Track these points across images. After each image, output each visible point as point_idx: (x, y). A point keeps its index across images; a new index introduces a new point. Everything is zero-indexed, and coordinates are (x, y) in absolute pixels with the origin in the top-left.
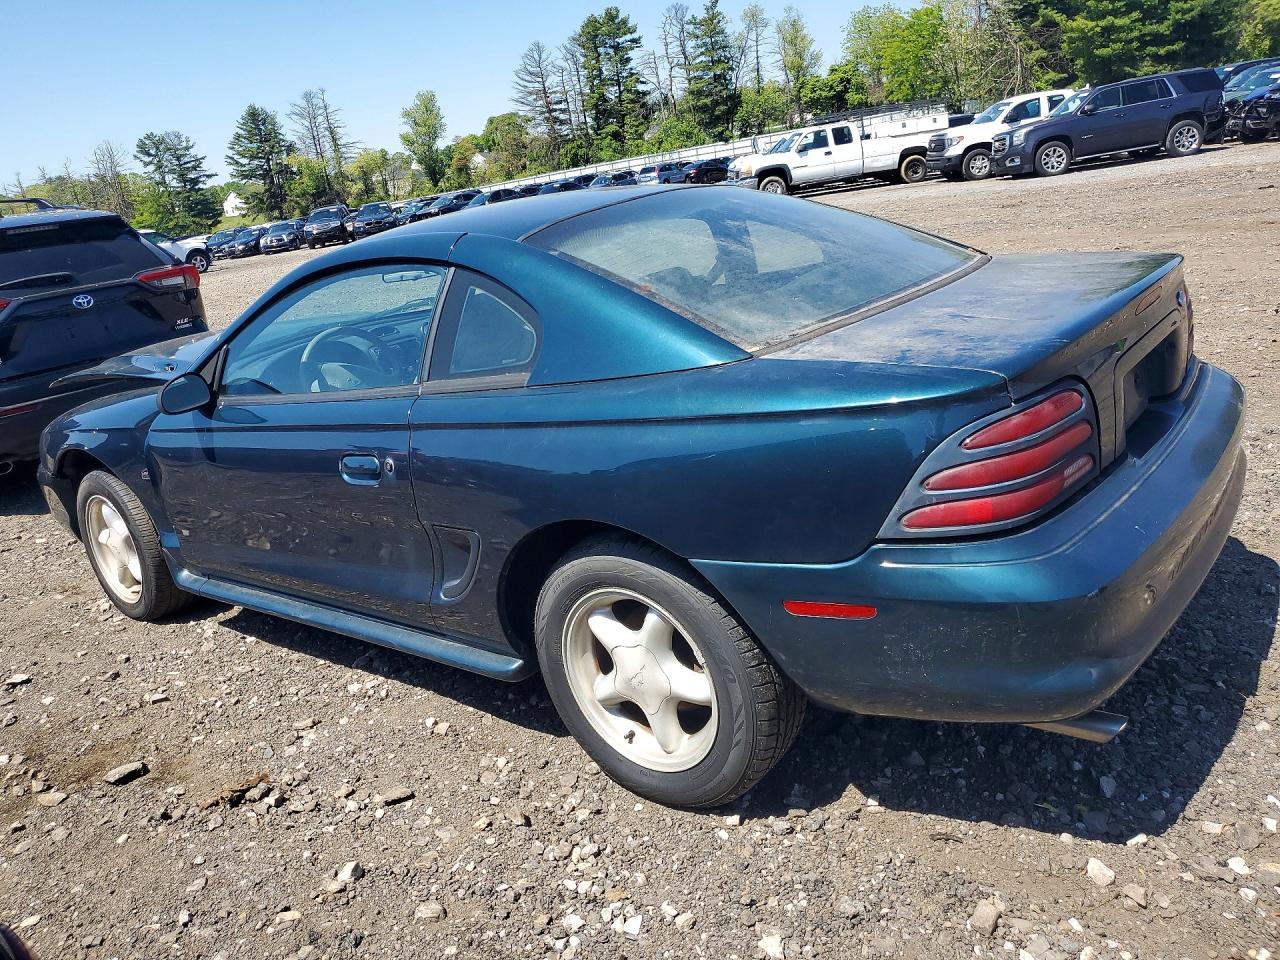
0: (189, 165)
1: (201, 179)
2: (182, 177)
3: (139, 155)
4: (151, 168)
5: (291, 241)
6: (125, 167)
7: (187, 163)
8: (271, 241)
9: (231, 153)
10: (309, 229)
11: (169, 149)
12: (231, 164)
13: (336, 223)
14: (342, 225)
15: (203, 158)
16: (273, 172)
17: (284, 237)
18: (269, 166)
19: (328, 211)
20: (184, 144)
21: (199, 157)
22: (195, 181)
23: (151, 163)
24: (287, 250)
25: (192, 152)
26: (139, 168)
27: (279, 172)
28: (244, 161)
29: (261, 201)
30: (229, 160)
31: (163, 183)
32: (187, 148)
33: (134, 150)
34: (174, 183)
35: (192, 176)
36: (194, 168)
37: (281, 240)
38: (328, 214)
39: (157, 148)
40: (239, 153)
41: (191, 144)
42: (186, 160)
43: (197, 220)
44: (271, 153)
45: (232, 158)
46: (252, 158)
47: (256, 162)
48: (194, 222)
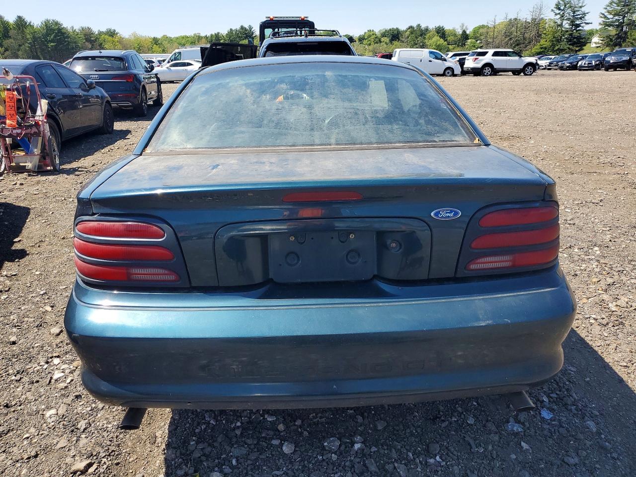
0: (579, 16)
1: (582, 25)
2: (573, 23)
3: (554, 9)
4: (558, 16)
5: (596, 65)
6: (546, 15)
7: (579, 15)
8: (585, 64)
9: (604, 11)
10: (609, 60)
11: (571, 7)
12: (602, 17)
13: (626, 58)
14: (630, 59)
15: (587, 13)
16: (624, 24)
17: (593, 62)
18: (624, 20)
19: (625, 50)
20: (580, 5)
21: (586, 12)
22: (578, 26)
23: (559, 14)
24: (592, 70)
25: (583, 9)
26: (552, 16)
27: (628, 25)
28: (610, 16)
29: (611, 40)
30: (601, 15)
31: (561, 25)
32: (581, 7)
33: (553, 6)
34: (567, 26)
35: (578, 22)
36: (581, 18)
37: (590, 64)
38: (624, 52)
39: (565, 6)
40: (608, 12)
41: (584, 5)
42: (578, 13)
43: (571, 47)
44: (627, 13)
45: (603, 14)
46: (615, 15)
47: (617, 18)
48: (569, 48)
